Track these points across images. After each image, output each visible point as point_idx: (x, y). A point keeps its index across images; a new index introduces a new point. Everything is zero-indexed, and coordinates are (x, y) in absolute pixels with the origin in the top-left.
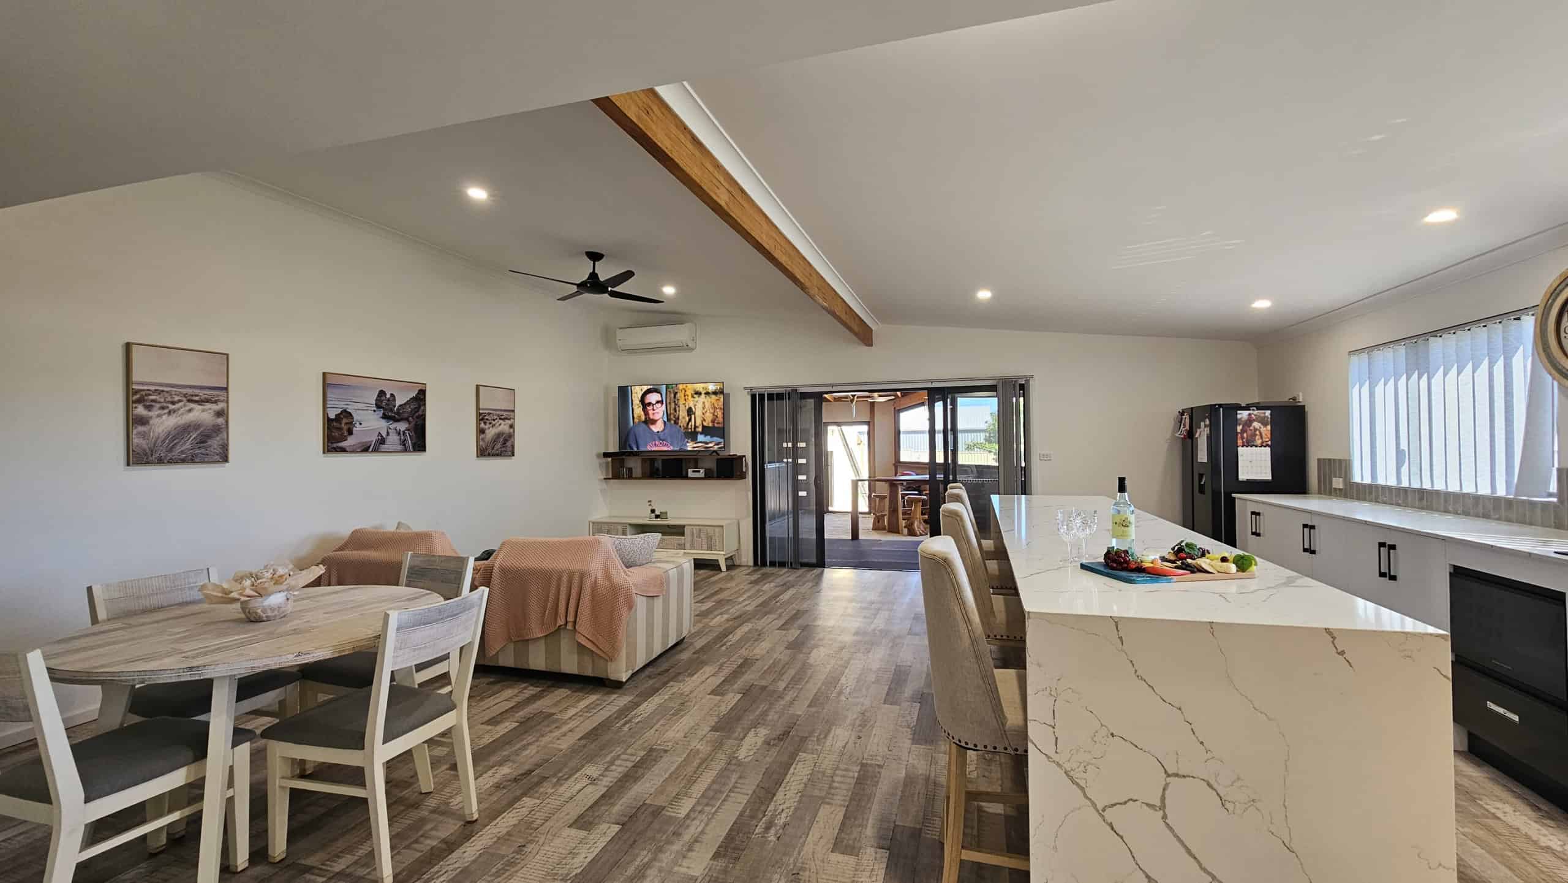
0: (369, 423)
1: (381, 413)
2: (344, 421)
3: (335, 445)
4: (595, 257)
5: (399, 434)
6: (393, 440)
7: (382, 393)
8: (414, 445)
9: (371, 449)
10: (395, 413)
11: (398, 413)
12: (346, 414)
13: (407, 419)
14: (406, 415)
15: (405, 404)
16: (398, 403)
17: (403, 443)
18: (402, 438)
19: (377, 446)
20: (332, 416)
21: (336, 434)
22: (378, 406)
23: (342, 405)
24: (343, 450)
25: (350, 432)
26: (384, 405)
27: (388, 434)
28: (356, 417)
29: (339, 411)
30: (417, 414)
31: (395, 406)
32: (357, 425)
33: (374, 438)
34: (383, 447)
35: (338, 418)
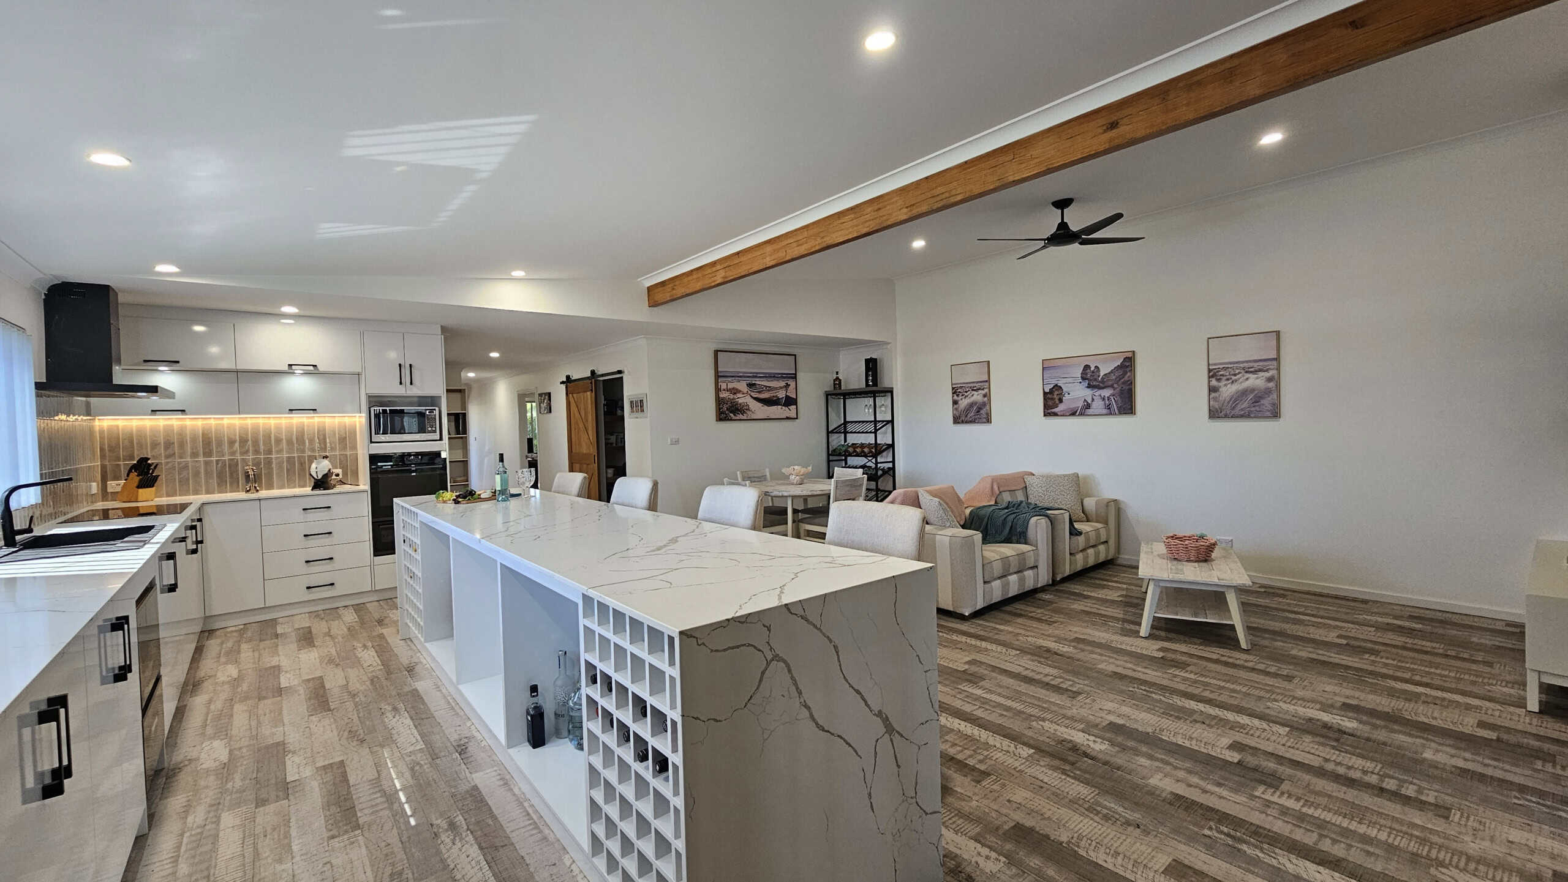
0: (1076, 392)
1: (1086, 383)
2: (1056, 393)
3: (1049, 411)
4: (1062, 204)
5: (1104, 399)
6: (1098, 406)
7: (1087, 367)
8: (1119, 409)
9: (1077, 414)
10: (1099, 382)
11: (1103, 381)
12: (1057, 387)
13: (1112, 386)
14: (1110, 383)
15: (1109, 373)
16: (1102, 374)
17: (1108, 407)
18: (1107, 402)
19: (1084, 410)
20: (1047, 390)
21: (1050, 403)
22: (1083, 379)
23: (1054, 382)
24: (1055, 414)
25: (1061, 401)
26: (1090, 378)
27: (1093, 400)
28: (1065, 390)
29: (1052, 386)
30: (1122, 380)
31: (1099, 376)
32: (1066, 395)
33: (1080, 404)
34: (1089, 411)
35: (1051, 391)
